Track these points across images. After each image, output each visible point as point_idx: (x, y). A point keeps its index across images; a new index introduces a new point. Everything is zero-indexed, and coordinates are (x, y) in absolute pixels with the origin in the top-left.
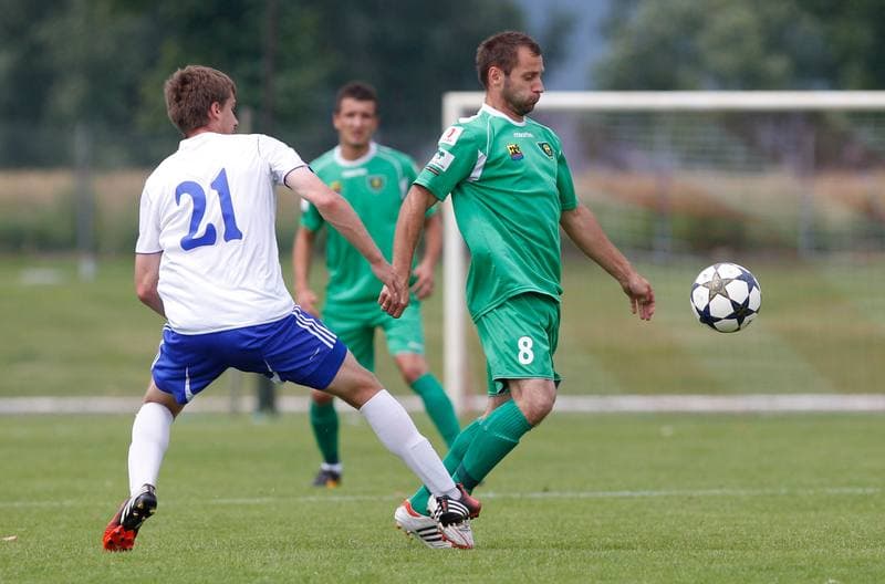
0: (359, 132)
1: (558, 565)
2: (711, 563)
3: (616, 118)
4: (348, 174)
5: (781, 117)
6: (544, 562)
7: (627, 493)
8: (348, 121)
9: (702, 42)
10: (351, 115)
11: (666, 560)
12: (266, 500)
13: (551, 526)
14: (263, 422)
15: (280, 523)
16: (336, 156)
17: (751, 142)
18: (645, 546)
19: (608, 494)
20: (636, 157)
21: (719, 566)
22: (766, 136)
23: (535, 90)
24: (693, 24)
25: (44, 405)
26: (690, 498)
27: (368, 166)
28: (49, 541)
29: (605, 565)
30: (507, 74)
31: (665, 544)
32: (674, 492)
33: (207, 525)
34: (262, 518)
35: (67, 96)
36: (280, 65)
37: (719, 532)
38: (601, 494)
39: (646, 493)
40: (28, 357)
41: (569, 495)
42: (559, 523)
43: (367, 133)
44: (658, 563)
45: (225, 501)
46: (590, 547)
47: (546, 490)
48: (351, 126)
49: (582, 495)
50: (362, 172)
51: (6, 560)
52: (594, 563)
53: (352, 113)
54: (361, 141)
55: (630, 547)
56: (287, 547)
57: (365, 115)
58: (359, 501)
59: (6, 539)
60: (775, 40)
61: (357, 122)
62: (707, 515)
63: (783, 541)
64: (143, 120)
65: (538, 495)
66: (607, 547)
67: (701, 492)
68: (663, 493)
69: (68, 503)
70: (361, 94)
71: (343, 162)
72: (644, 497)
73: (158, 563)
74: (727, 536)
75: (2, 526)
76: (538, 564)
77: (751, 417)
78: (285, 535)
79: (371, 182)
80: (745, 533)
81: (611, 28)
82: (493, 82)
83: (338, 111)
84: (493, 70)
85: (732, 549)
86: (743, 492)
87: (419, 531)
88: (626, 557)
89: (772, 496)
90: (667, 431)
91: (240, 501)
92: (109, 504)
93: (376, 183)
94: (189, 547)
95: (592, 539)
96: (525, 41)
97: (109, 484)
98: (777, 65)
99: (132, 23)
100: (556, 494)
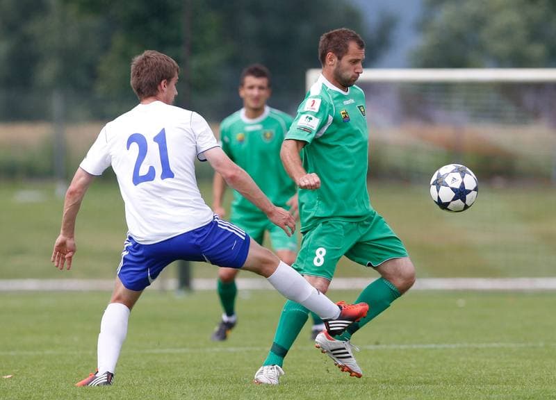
0: (257, 99)
1: (386, 395)
2: (491, 394)
3: (426, 87)
4: (249, 129)
5: (539, 87)
6: (376, 392)
7: (433, 346)
8: (249, 92)
9: (485, 35)
10: (251, 87)
11: (460, 391)
12: (183, 350)
13: (381, 368)
14: (181, 297)
15: (195, 366)
16: (241, 115)
17: (518, 103)
18: (445, 382)
19: (420, 346)
20: (440, 114)
21: (497, 396)
22: (529, 99)
23: (356, 71)
24: (478, 22)
25: (31, 285)
26: (477, 349)
27: (263, 123)
28: (35, 379)
29: (418, 395)
30: (340, 58)
31: (459, 380)
32: (466, 345)
33: (143, 367)
34: (182, 363)
35: (47, 72)
36: (194, 50)
37: (497, 372)
38: (415, 347)
39: (446, 346)
40: (21, 251)
41: (393, 346)
42: (386, 367)
43: (263, 100)
44: (454, 394)
45: (156, 351)
46: (408, 383)
47: (377, 343)
48: (252, 96)
49: (402, 347)
50: (259, 127)
51: (5, 392)
52: (411, 394)
53: (252, 86)
54: (259, 105)
55: (435, 383)
56: (199, 382)
57: (261, 88)
58: (248, 351)
59: (5, 377)
60: (535, 34)
61: (255, 92)
62: (488, 361)
63: (540, 379)
64: (100, 89)
65: (372, 347)
66: (419, 383)
67: (484, 345)
68: (458, 345)
69: (48, 352)
70: (257, 73)
71: (246, 120)
72: (445, 349)
73: (110, 394)
74: (502, 375)
75: (2, 368)
76: (372, 394)
77: (519, 294)
78: (197, 375)
79: (265, 134)
80: (514, 373)
81: (422, 26)
82: (329, 63)
83: (242, 84)
84: (330, 54)
85: (506, 384)
86: (512, 345)
87: (332, 351)
88: (432, 390)
89: (533, 347)
90: (461, 302)
91: (167, 351)
92: (76, 353)
93: (268, 135)
94: (131, 383)
95: (409, 378)
96: (355, 38)
97: (76, 339)
98: (538, 50)
99: (93, 22)
100: (384, 346)
